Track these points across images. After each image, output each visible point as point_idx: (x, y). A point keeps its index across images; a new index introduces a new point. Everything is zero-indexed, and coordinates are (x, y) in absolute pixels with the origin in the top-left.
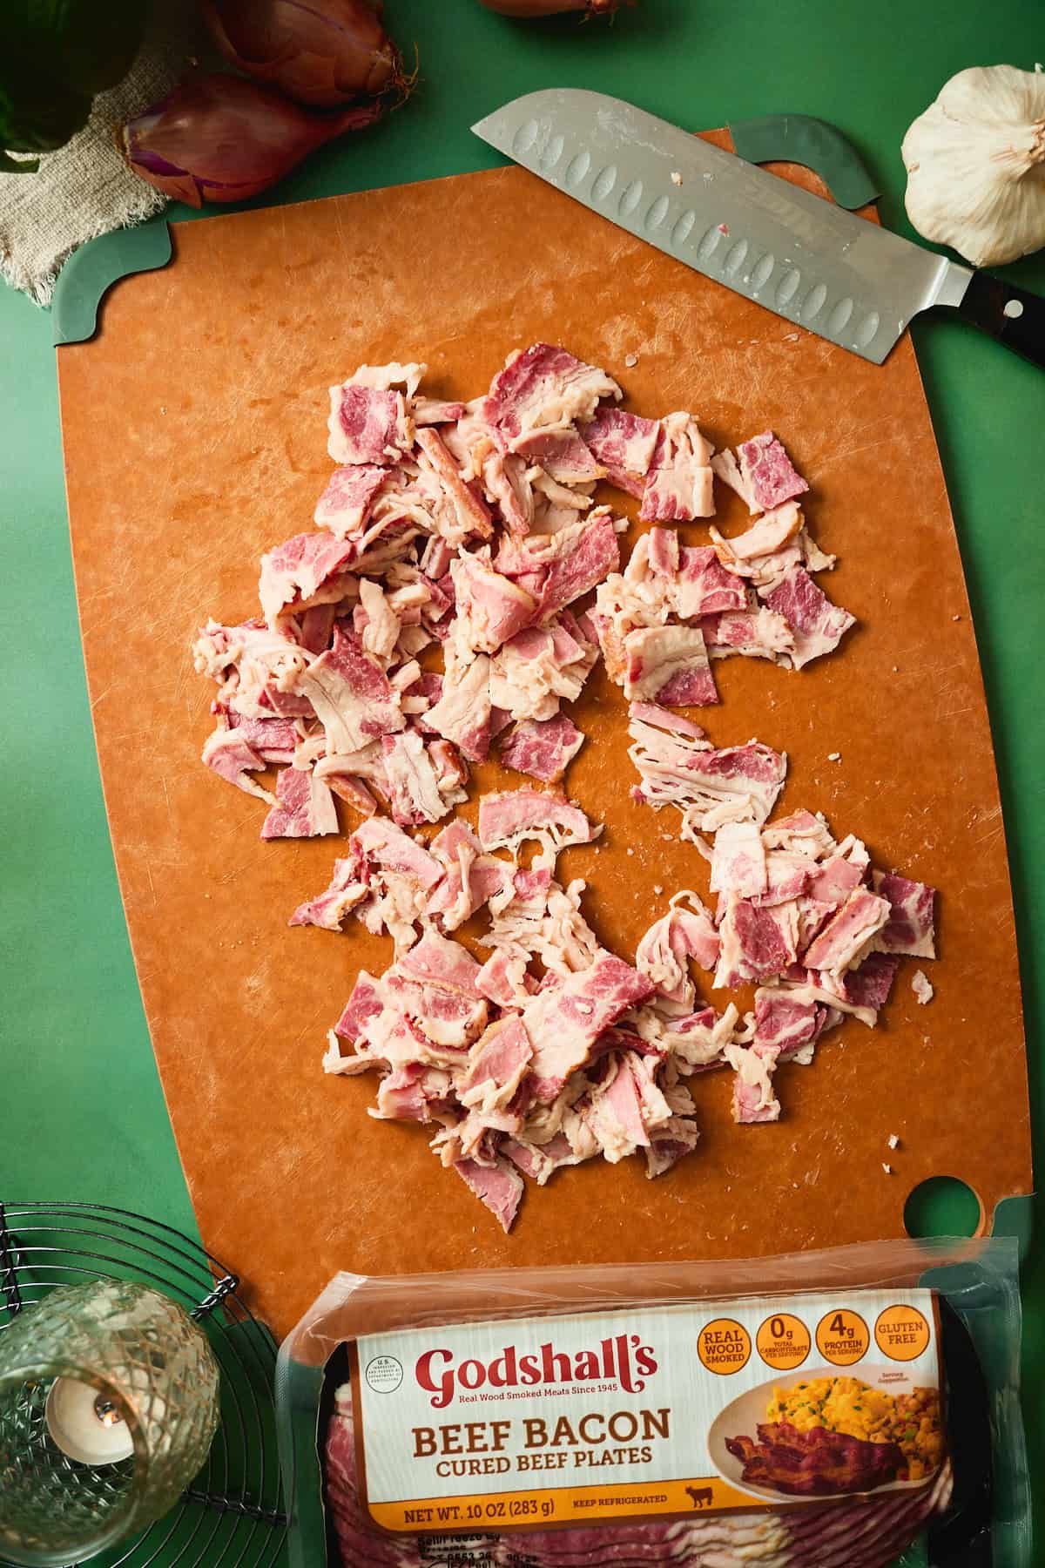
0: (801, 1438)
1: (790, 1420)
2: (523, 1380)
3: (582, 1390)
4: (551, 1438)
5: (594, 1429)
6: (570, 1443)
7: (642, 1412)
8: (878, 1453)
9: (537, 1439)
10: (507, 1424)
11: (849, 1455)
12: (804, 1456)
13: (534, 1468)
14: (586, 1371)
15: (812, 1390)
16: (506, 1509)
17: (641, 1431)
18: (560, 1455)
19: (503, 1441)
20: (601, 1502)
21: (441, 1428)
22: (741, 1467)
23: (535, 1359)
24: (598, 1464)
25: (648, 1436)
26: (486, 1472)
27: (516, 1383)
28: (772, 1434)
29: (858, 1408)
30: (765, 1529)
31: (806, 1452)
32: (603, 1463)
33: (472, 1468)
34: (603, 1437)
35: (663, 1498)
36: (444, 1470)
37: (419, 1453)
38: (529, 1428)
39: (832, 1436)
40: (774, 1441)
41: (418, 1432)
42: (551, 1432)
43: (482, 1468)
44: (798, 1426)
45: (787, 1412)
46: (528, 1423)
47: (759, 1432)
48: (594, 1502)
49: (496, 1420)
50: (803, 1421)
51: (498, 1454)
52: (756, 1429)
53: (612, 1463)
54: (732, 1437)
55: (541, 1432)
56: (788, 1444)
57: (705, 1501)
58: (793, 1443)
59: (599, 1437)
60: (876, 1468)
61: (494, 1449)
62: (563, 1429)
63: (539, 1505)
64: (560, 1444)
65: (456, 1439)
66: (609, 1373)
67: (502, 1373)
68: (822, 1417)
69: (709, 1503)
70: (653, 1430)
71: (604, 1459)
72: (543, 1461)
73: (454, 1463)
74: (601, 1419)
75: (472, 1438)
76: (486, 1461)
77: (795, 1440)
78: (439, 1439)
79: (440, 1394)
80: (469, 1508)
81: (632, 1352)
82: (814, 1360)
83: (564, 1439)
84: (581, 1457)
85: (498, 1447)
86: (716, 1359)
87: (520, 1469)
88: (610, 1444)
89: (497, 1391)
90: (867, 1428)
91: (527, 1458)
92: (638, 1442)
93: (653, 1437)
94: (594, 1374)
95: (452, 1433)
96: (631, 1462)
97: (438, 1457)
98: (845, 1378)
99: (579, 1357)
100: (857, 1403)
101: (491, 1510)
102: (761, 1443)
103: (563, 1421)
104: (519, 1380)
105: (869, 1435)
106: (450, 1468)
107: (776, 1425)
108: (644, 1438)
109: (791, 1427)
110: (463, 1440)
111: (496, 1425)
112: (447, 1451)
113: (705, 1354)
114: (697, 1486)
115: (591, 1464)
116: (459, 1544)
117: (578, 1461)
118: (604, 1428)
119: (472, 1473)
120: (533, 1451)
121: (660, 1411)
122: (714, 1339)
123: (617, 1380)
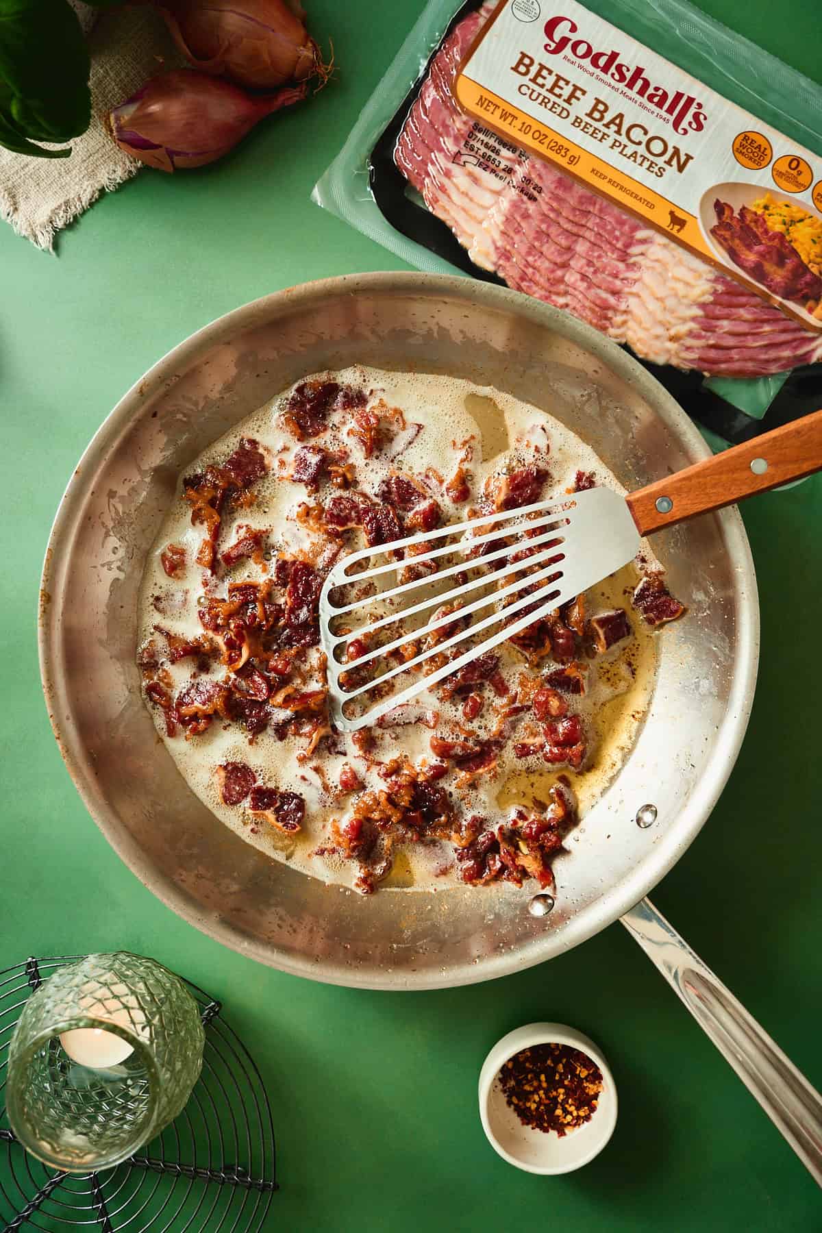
0: (766, 232)
1: (766, 217)
2: (613, 75)
3: (645, 108)
4: (606, 121)
5: (636, 134)
6: (615, 132)
7: (674, 147)
8: (808, 278)
9: (597, 115)
10: (584, 93)
11: (790, 264)
12: (761, 244)
13: (582, 130)
14: (656, 99)
15: (792, 212)
16: (546, 141)
17: (667, 157)
18: (604, 134)
19: (573, 101)
20: (610, 181)
21: (540, 64)
22: (715, 222)
23: (628, 70)
24: (625, 155)
25: (669, 163)
26: (550, 110)
27: (607, 73)
28: (749, 217)
29: (814, 242)
30: (700, 276)
31: (763, 242)
32: (629, 158)
33: (543, 101)
34: (639, 143)
35: (652, 206)
36: (524, 89)
37: (515, 69)
38: (596, 105)
39: (787, 244)
40: (748, 222)
41: (524, 55)
42: (608, 117)
43: (549, 105)
44: (769, 224)
45: (767, 212)
46: (598, 101)
47: (741, 210)
48: (605, 178)
49: (578, 85)
50: (775, 224)
51: (566, 105)
52: (741, 207)
53: (635, 161)
54: (722, 201)
55: (602, 113)
56: (755, 229)
57: (677, 227)
58: (759, 231)
59: (637, 141)
60: (799, 287)
61: (564, 100)
62: (617, 121)
63: (569, 154)
64: (609, 128)
65: (544, 78)
66: (670, 110)
67: (602, 61)
68: (788, 230)
69: (679, 231)
70: (674, 162)
71: (632, 155)
72: (591, 130)
73: (533, 91)
74: (646, 133)
75: (555, 85)
76: (554, 103)
77: (761, 230)
78: (534, 69)
79: (553, 45)
80: (524, 123)
81: (693, 110)
82: (805, 197)
83: (613, 128)
84: (617, 144)
85: (568, 101)
86: (743, 154)
87: (573, 124)
88: (641, 150)
89: (591, 69)
90: (812, 257)
91: (581, 121)
92: (660, 161)
93: (671, 166)
94: (660, 105)
95: (545, 73)
96: (648, 169)
97: (525, 80)
98: (818, 220)
99: (657, 89)
100: (816, 239)
101: (537, 135)
102: (738, 217)
103: (621, 116)
104: (610, 73)
105: (810, 262)
106: (529, 92)
107: (755, 214)
108: (665, 162)
109: (765, 221)
110: (550, 82)
111: (576, 88)
112: (534, 80)
113: (737, 145)
114: (679, 214)
115: (621, 153)
116: (498, 147)
117: (614, 145)
118: (644, 139)
119: (541, 104)
120: (588, 120)
121: (686, 155)
122: (749, 142)
123: (672, 118)
